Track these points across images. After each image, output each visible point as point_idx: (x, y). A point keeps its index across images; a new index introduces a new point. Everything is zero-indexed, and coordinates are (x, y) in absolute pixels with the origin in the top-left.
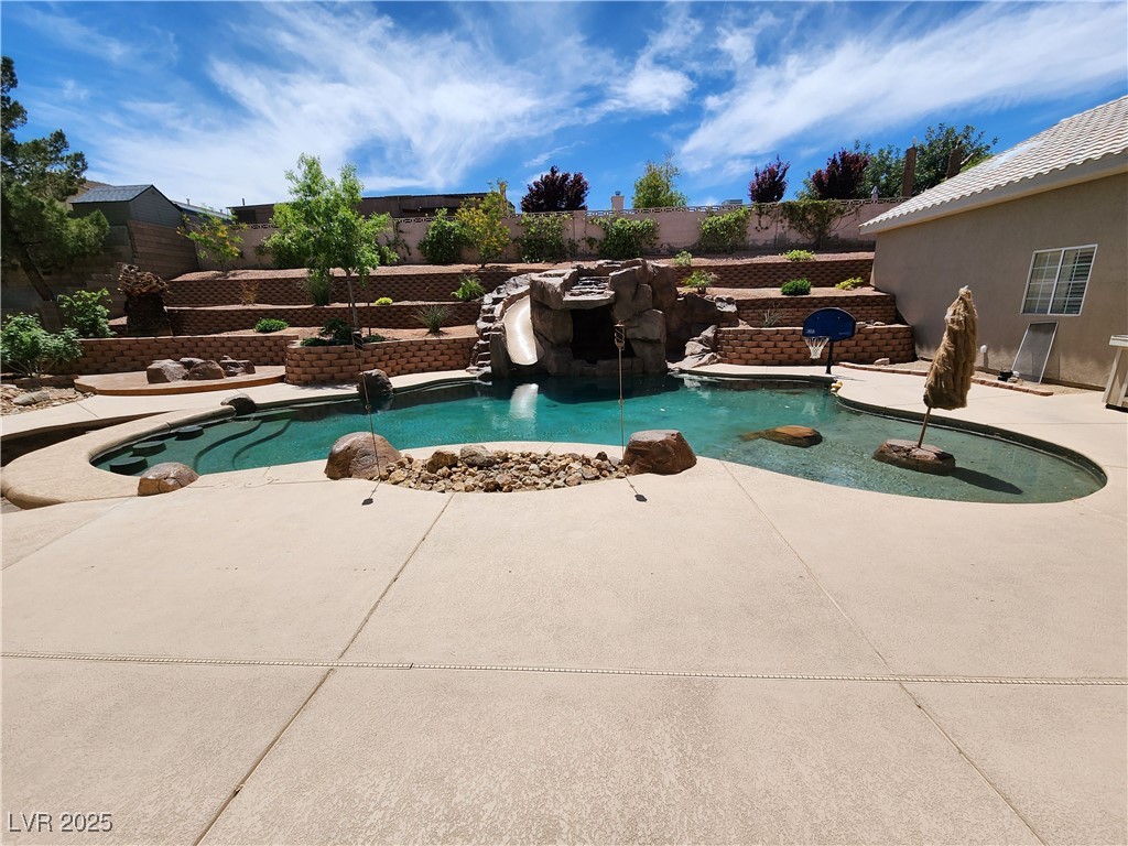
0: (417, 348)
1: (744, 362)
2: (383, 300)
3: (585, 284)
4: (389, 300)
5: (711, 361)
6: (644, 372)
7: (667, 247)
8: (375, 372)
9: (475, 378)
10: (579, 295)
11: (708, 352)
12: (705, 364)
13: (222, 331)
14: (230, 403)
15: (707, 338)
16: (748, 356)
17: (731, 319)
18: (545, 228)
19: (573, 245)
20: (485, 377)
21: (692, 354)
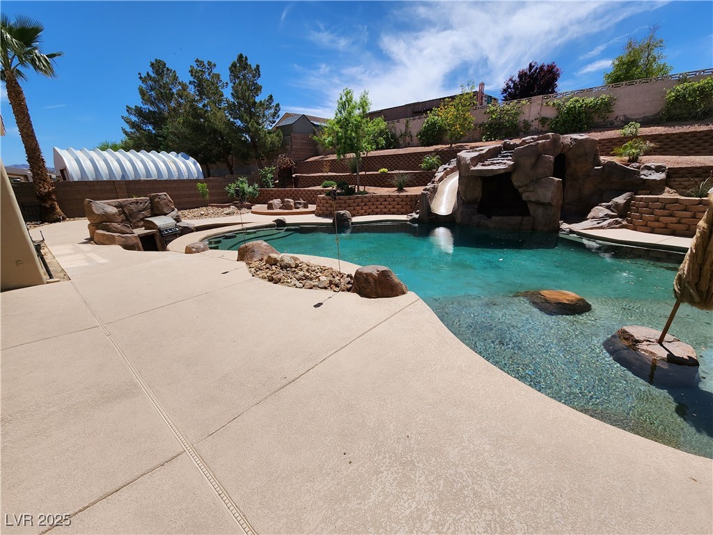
0: (383, 199)
1: (649, 229)
2: (382, 170)
3: (503, 157)
4: (386, 170)
5: (610, 226)
6: (533, 229)
7: (622, 118)
8: (342, 212)
9: (407, 221)
10: (489, 165)
11: (612, 217)
12: (601, 228)
13: (309, 187)
14: (275, 221)
15: (617, 205)
16: (656, 224)
17: (656, 187)
18: (505, 113)
19: (527, 125)
20: (414, 220)
21: (594, 218)
